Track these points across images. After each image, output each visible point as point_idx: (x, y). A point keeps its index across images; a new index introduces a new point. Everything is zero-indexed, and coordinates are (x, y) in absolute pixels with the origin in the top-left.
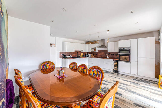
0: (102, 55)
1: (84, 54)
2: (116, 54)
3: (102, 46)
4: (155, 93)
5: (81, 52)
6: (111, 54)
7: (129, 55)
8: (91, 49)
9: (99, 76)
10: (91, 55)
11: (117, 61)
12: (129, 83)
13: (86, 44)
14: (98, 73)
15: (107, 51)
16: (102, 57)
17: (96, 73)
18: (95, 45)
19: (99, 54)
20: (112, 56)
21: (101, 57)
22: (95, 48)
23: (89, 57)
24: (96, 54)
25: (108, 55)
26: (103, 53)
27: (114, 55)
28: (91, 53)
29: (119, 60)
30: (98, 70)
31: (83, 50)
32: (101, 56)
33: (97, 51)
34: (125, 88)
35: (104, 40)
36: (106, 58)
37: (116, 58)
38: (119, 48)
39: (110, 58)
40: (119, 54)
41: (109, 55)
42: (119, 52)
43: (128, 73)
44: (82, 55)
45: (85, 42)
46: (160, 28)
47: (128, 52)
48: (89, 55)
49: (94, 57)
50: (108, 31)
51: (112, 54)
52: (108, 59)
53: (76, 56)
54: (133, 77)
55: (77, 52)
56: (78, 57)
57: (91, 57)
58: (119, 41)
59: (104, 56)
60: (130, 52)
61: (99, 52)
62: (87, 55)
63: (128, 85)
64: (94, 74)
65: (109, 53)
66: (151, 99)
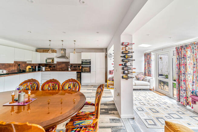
0: (63, 67)
1: (32, 67)
2: (79, 65)
3: (63, 57)
4: (107, 93)
5: (27, 63)
6: (73, 66)
7: (90, 67)
8: (46, 60)
9: (76, 88)
10: (45, 68)
11: (80, 73)
12: (92, 91)
13: (37, 51)
14: (74, 86)
15: (69, 62)
16: (63, 69)
17: (72, 87)
18: (54, 55)
19: (58, 67)
20: (74, 68)
21: (60, 70)
22: (54, 58)
23: (42, 71)
24: (54, 67)
25: (69, 67)
26: (64, 65)
27: (76, 67)
28: (45, 65)
29: (82, 72)
30: (74, 83)
31: (31, 61)
32: (61, 68)
33: (55, 62)
34: (90, 96)
35: (65, 49)
36: (68, 70)
37: (78, 70)
38: (82, 60)
39: (72, 70)
40: (82, 65)
41: (71, 67)
42: (82, 64)
43: (89, 83)
44: (30, 69)
45: (34, 49)
46: (107, 47)
47: (89, 63)
48: (42, 68)
49: (51, 70)
50: (75, 41)
51: (75, 65)
52: (70, 71)
53: (17, 72)
54: (92, 85)
55: (18, 64)
56: (21, 73)
57: (45, 71)
58: (82, 53)
59: (65, 68)
60: (90, 64)
61: (59, 63)
62: (38, 68)
63: (91, 93)
64: (69, 88)
65: (72, 65)
66: (106, 97)
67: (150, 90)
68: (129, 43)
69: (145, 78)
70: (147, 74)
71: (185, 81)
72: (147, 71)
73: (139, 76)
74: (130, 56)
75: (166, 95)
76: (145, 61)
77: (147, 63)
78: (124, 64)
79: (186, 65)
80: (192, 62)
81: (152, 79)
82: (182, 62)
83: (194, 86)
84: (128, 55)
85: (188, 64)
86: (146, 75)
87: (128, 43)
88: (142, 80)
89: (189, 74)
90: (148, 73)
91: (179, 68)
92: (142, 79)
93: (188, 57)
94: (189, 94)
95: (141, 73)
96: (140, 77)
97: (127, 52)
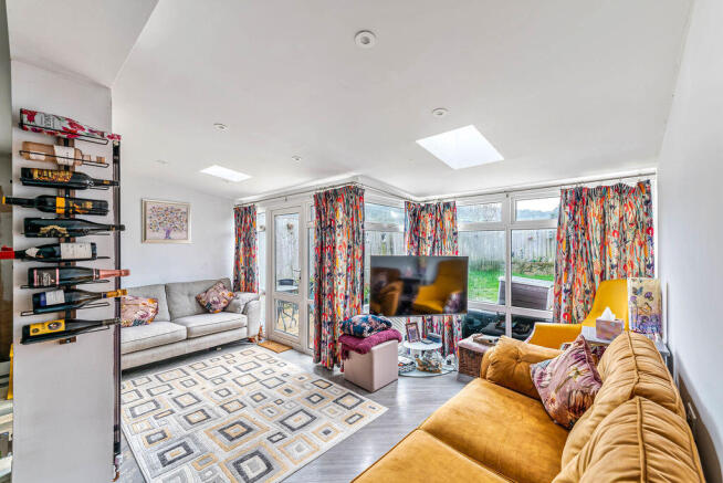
67: (250, 340)
68: (81, 123)
69: (235, 301)
70: (242, 285)
71: (332, 295)
72: (242, 271)
73: (213, 297)
74: (89, 205)
75: (292, 348)
76: (238, 236)
77: (242, 243)
78: (32, 252)
79: (334, 248)
80: (345, 240)
81: (258, 299)
82: (328, 239)
83: (348, 309)
84: (79, 194)
85: (338, 245)
86: (239, 290)
87: (72, 123)
88: (224, 310)
89: (340, 275)
90: (247, 280)
91: (321, 259)
92: (222, 305)
93: (339, 226)
94: (339, 333)
95: (220, 282)
96: (215, 299)
97: (64, 177)
